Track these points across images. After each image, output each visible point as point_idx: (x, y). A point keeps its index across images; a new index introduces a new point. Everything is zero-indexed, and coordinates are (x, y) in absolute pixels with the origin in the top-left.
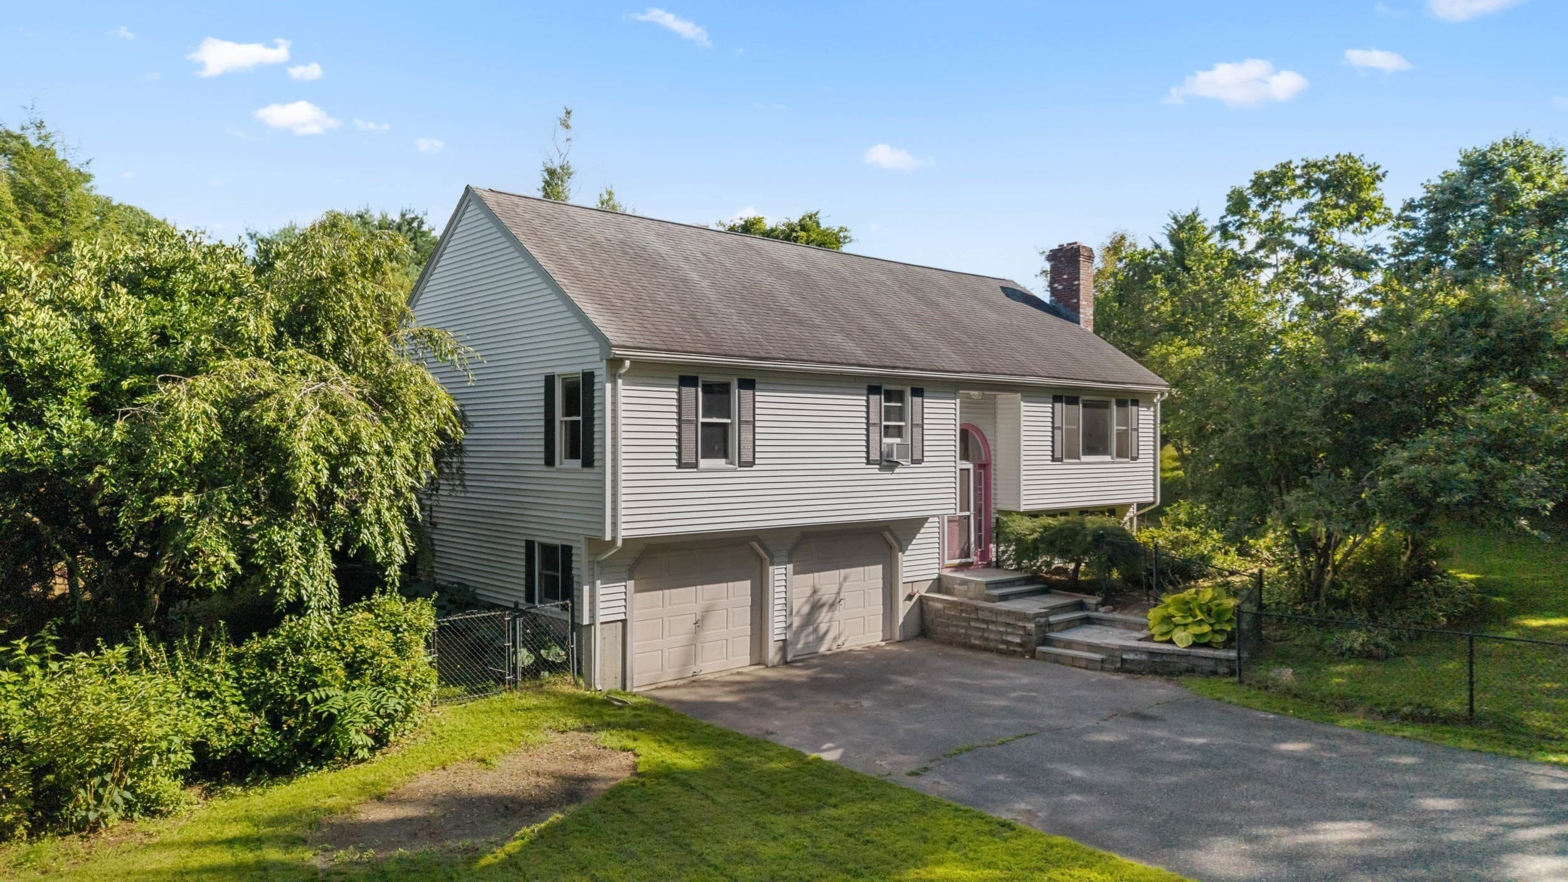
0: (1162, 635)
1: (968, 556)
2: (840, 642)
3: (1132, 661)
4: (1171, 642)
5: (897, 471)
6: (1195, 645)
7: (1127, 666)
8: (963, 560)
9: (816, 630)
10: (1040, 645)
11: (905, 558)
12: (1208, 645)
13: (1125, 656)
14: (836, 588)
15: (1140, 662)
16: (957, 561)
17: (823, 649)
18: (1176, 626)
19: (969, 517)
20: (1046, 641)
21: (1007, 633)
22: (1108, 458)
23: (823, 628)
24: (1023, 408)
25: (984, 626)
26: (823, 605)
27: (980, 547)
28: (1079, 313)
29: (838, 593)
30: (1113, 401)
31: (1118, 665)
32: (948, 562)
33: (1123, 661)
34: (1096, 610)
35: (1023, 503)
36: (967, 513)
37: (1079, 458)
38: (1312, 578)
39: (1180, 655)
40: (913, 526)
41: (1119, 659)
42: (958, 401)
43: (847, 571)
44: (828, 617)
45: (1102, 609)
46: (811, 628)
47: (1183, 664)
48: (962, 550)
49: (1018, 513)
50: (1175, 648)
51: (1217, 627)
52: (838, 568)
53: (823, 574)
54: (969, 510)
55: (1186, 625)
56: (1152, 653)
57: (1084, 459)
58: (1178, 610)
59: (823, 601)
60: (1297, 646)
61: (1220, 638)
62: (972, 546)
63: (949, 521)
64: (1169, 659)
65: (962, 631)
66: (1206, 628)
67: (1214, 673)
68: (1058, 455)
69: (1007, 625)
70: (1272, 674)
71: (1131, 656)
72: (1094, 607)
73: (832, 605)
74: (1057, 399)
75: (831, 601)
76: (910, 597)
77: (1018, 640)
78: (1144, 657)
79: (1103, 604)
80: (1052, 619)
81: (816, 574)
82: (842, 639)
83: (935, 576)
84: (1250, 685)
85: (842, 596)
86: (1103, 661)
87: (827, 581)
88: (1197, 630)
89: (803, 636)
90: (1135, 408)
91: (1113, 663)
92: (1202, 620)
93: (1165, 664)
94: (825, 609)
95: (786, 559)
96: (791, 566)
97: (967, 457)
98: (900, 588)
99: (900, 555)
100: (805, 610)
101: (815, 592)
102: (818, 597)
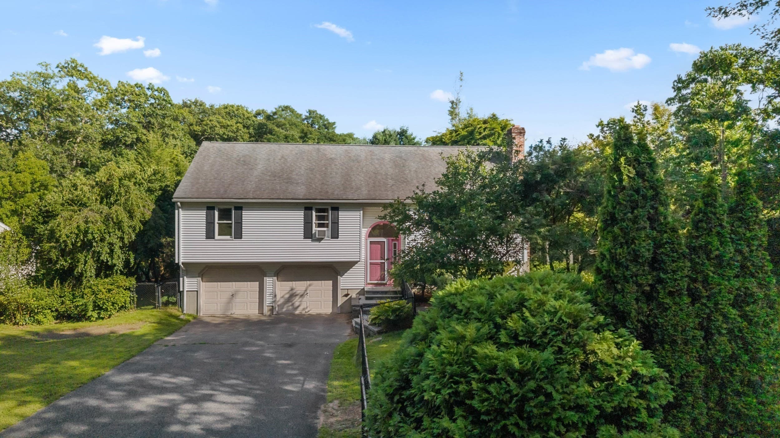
1: (384, 280)
2: (307, 310)
5: (322, 241)
8: (380, 282)
9: (293, 305)
11: (341, 279)
14: (304, 289)
16: (376, 282)
17: (297, 312)
19: (384, 263)
23: (297, 304)
26: (297, 295)
29: (306, 290)
32: (369, 282)
36: (384, 261)
40: (348, 265)
42: (361, 212)
43: (311, 282)
44: (299, 300)
46: (290, 304)
48: (379, 277)
52: (306, 281)
53: (297, 282)
54: (384, 259)
59: (296, 294)
62: (386, 276)
63: (370, 264)
73: (302, 296)
75: (301, 294)
76: (346, 295)
81: (294, 282)
82: (308, 309)
83: (362, 288)
85: (308, 292)
87: (299, 286)
89: (286, 306)
94: (297, 298)
95: (273, 275)
96: (276, 278)
97: (384, 236)
98: (339, 291)
99: (339, 277)
100: (287, 296)
101: (292, 289)
102: (294, 291)
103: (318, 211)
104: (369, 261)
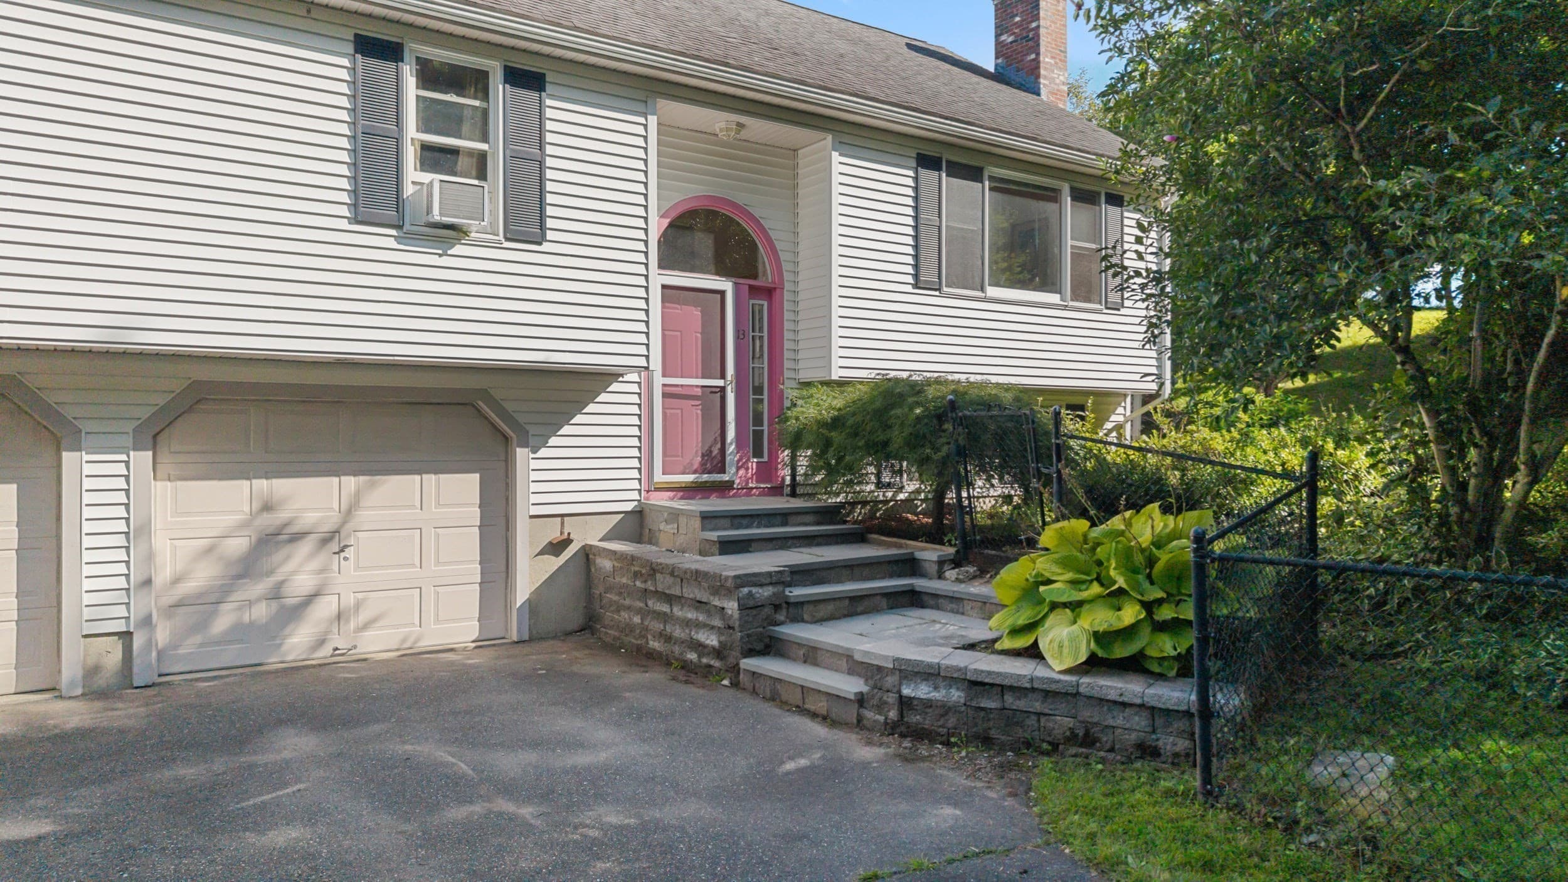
0: (1015, 632)
1: (723, 470)
2: (348, 634)
3: (928, 704)
4: (1033, 652)
5: (458, 250)
6: (1093, 664)
7: (914, 718)
8: (705, 477)
9: (276, 594)
10: (750, 653)
11: (534, 464)
12: (1135, 665)
13: (906, 691)
14: (333, 509)
15: (946, 709)
16: (690, 478)
17: (293, 647)
18: (1054, 606)
19: (723, 389)
20: (771, 647)
21: (699, 625)
22: (1055, 298)
23: (302, 586)
24: (836, 168)
25: (665, 608)
26: (297, 537)
27: (758, 453)
28: (1038, 76)
30: (1066, 189)
31: (893, 714)
32: (659, 477)
33: (905, 703)
34: (940, 576)
35: (836, 362)
36: (721, 383)
37: (982, 289)
38: (1471, 497)
39: (1050, 693)
41: (891, 698)
42: (653, 120)
43: (367, 479)
45: (951, 574)
46: (260, 588)
47: (1062, 722)
48: (707, 455)
49: (828, 383)
50: (1041, 672)
51: (1166, 613)
52: (338, 474)
53: (291, 481)
54: (723, 376)
55: (1075, 606)
56: (977, 685)
57: (992, 291)
58: (1066, 563)
60: (1423, 674)
61: (1167, 646)
62: (731, 449)
63: (665, 395)
64: (1021, 704)
65: (637, 620)
66: (1130, 614)
67: (1147, 751)
68: (926, 276)
69: (699, 604)
70: (1323, 772)
71: (921, 691)
72: (933, 569)
74: (927, 162)
75: (327, 527)
76: (556, 547)
77: (712, 641)
78: (956, 695)
79: (956, 563)
80: (798, 592)
83: (629, 507)
84: (1238, 808)
86: (861, 700)
87: (307, 495)
88: (1101, 618)
89: (228, 602)
90: (1113, 211)
91: (881, 707)
92: (1121, 592)
93: (1012, 718)
94: (305, 548)
95: (129, 441)
96: (146, 456)
97: (722, 270)
98: (522, 528)
99: (521, 453)
100: (238, 545)
101: (268, 507)
102: (283, 515)
103: (430, 76)
104: (659, 380)
